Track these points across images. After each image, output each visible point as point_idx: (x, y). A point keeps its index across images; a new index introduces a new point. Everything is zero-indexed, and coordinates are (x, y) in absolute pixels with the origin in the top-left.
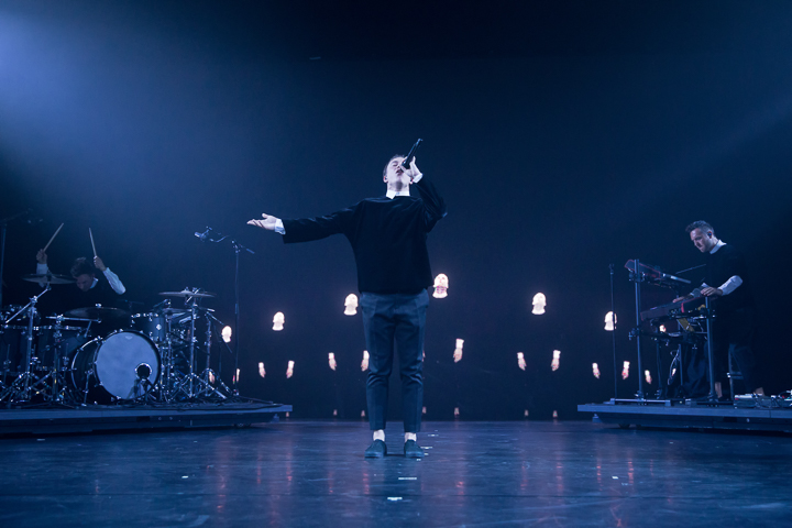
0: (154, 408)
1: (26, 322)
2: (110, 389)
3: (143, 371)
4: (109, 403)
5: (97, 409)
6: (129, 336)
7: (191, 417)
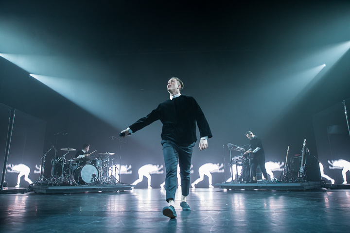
0: (97, 186)
1: (62, 162)
2: (85, 180)
3: (94, 175)
4: (84, 184)
5: (81, 186)
6: (90, 166)
7: (107, 188)
